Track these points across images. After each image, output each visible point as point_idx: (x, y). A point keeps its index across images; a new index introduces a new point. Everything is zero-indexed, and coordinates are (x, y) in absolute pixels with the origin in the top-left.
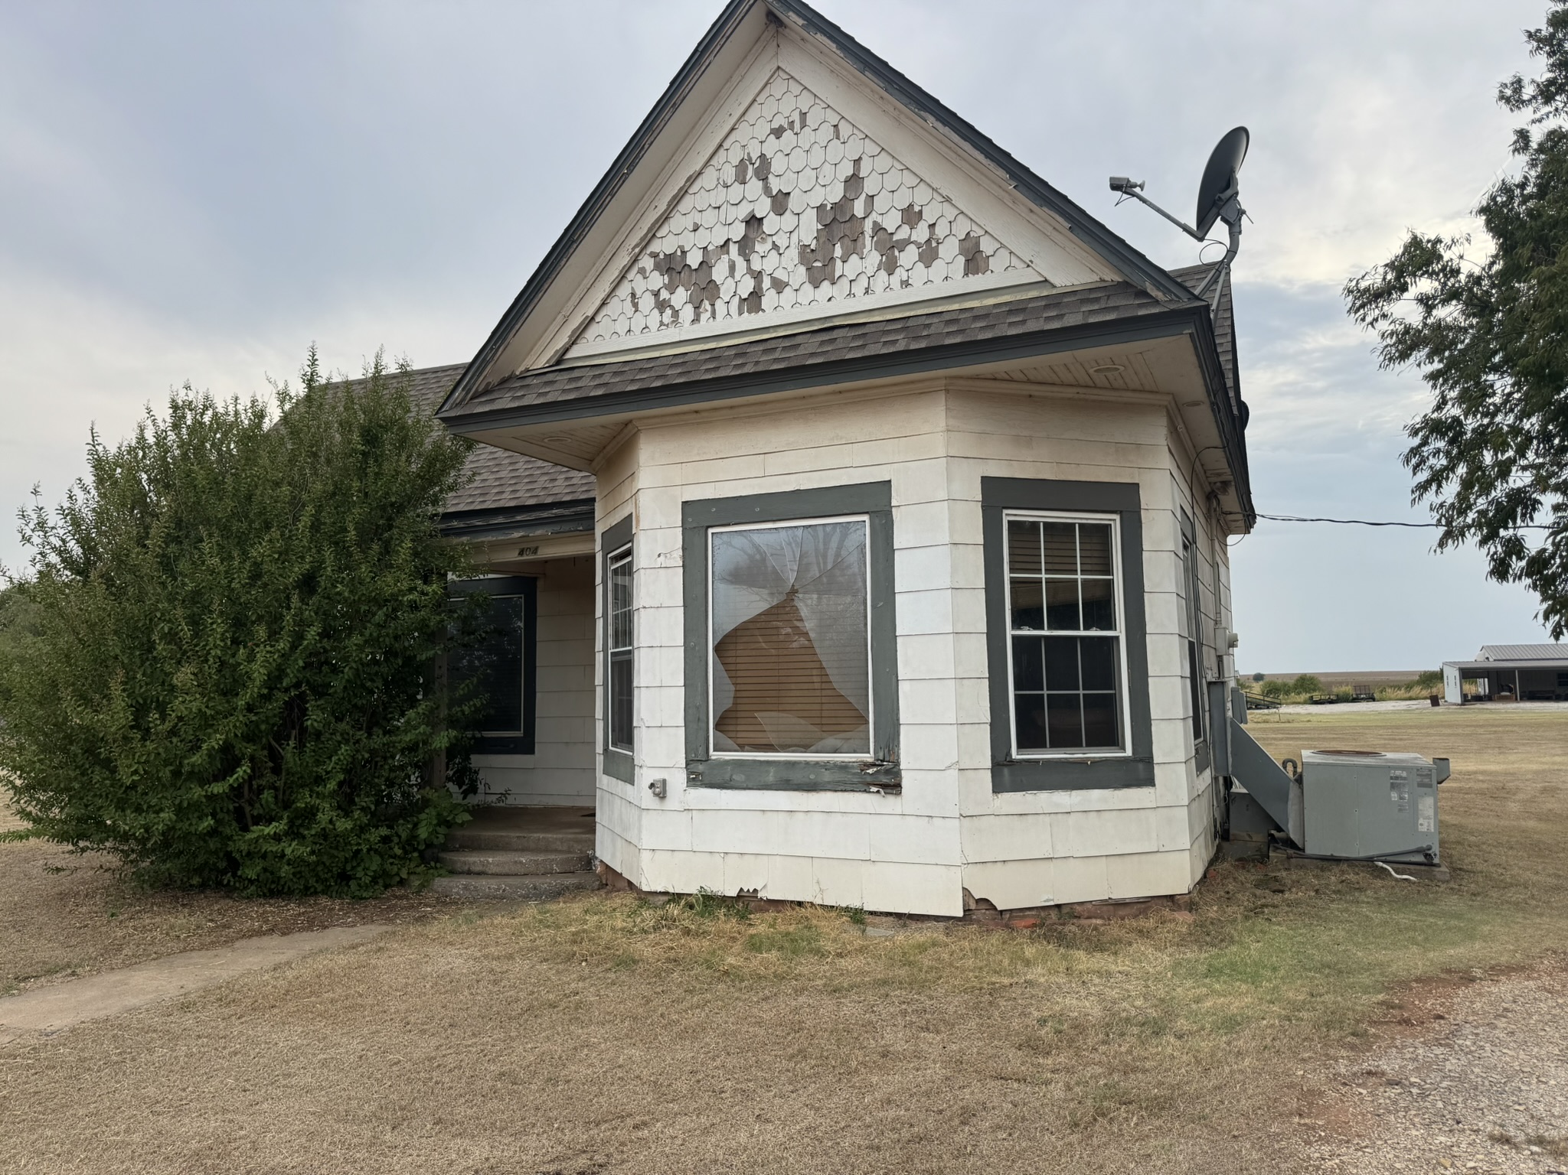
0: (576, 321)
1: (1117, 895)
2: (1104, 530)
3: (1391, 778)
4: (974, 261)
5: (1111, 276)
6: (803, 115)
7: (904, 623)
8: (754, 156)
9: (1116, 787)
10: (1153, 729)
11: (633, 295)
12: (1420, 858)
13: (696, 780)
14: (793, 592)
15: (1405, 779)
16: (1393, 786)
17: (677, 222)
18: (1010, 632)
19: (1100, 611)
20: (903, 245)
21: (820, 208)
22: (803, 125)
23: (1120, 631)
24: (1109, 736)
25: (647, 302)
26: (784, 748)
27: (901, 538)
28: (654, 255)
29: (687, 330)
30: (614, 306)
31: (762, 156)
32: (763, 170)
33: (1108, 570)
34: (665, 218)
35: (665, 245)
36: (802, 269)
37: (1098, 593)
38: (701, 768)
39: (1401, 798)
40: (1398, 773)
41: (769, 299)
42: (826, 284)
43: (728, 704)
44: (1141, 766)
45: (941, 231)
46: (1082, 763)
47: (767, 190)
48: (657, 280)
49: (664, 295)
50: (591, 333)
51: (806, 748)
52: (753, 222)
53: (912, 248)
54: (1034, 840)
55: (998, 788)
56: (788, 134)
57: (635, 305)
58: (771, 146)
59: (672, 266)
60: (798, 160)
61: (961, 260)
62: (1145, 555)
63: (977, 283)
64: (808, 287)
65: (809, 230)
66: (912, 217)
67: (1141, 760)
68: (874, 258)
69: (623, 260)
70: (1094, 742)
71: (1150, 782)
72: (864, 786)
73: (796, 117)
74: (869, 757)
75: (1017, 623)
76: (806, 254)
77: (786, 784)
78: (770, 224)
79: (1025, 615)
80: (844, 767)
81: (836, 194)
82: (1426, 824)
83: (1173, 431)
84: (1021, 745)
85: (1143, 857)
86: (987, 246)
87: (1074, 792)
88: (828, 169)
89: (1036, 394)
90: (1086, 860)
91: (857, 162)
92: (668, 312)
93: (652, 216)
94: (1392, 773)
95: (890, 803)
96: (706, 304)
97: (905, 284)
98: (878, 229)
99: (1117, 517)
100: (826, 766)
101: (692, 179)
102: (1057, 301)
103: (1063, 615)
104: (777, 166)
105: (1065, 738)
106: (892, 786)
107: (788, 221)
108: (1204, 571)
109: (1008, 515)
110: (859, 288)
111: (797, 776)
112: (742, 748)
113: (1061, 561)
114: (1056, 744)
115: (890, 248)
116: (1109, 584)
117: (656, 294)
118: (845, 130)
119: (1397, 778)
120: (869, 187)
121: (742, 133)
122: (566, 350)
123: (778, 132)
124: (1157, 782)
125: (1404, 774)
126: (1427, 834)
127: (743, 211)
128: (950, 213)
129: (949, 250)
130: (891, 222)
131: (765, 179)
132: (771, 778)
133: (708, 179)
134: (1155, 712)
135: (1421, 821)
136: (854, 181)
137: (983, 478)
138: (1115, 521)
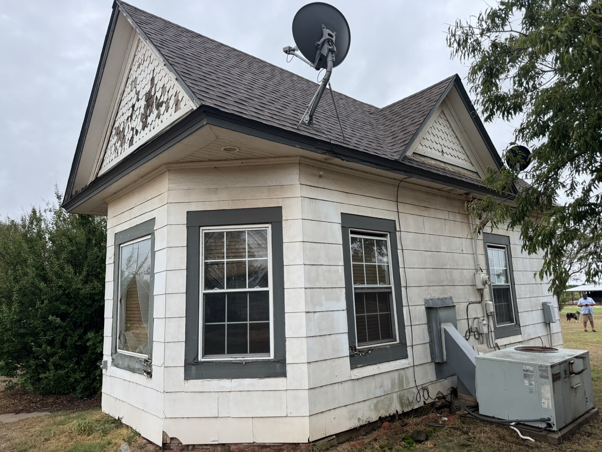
1: (260, 440)
3: (524, 371)
6: (144, 56)
7: (156, 288)
9: (260, 377)
10: (287, 343)
12: (543, 425)
14: (136, 274)
15: (532, 372)
16: (526, 376)
18: (202, 292)
21: (146, 95)
22: (144, 60)
23: (270, 288)
26: (131, 350)
31: (136, 78)
33: (267, 255)
35: (117, 123)
36: (141, 123)
38: (114, 356)
39: (531, 384)
40: (528, 367)
41: (134, 140)
44: (278, 365)
45: (170, 94)
46: (240, 363)
47: (136, 92)
48: (115, 139)
51: (135, 350)
52: (134, 107)
53: (163, 104)
54: (207, 407)
55: (187, 377)
56: (141, 66)
59: (118, 132)
60: (142, 76)
62: (285, 245)
63: (176, 116)
65: (143, 106)
67: (278, 362)
68: (155, 112)
71: (284, 374)
72: (144, 373)
73: (142, 58)
74: (147, 357)
75: (207, 287)
76: (142, 118)
77: (129, 368)
78: (136, 105)
79: (214, 282)
80: (141, 361)
81: (149, 88)
82: (546, 403)
84: (206, 354)
85: (278, 419)
87: (234, 380)
88: (148, 77)
89: (219, 166)
90: (239, 418)
91: (154, 70)
92: (116, 152)
94: (524, 367)
95: (149, 382)
96: (123, 145)
98: (156, 98)
99: (269, 226)
100: (137, 359)
104: (138, 80)
105: (239, 349)
106: (147, 372)
107: (139, 103)
109: (204, 230)
110: (152, 127)
111: (131, 364)
112: (123, 348)
113: (236, 252)
115: (159, 106)
118: (152, 57)
119: (527, 371)
120: (156, 80)
124: (287, 375)
125: (531, 369)
126: (547, 410)
127: (132, 103)
129: (172, 102)
130: (160, 95)
131: (136, 87)
134: (288, 333)
135: (543, 401)
136: (153, 81)
137: (187, 212)
138: (269, 228)
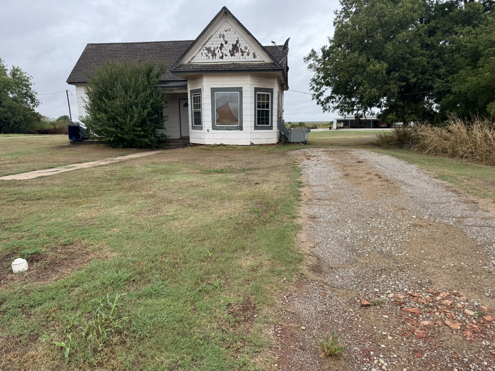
0: (192, 57)
1: (268, 143)
2: (269, 95)
4: (255, 56)
5: (272, 62)
6: (230, 29)
7: (244, 107)
8: (222, 34)
9: (268, 130)
10: (273, 122)
11: (202, 53)
13: (213, 129)
14: (228, 102)
17: (209, 42)
18: (257, 109)
19: (268, 107)
20: (245, 52)
21: (233, 44)
22: (230, 31)
23: (270, 109)
24: (268, 123)
25: (204, 55)
26: (227, 125)
27: (244, 95)
28: (205, 47)
29: (211, 60)
30: (198, 55)
31: (223, 34)
32: (223, 37)
33: (269, 101)
34: (207, 41)
35: (207, 46)
36: (230, 53)
37: (267, 104)
38: (214, 127)
41: (224, 57)
42: (233, 56)
43: (218, 118)
45: (250, 51)
46: (264, 126)
47: (224, 40)
48: (206, 52)
49: (207, 54)
50: (195, 59)
51: (230, 124)
52: (222, 45)
53: (246, 53)
54: (259, 136)
55: (255, 129)
56: (227, 31)
57: (202, 55)
58: (225, 33)
59: (208, 49)
60: (229, 36)
61: (253, 56)
63: (255, 60)
64: (231, 56)
65: (231, 48)
66: (246, 48)
67: (271, 126)
68: (240, 53)
69: (200, 47)
70: (266, 124)
71: (272, 129)
72: (238, 129)
73: (229, 29)
74: (238, 126)
75: (258, 108)
76: (230, 51)
77: (227, 129)
78: (225, 45)
79: (259, 107)
80: (235, 127)
81: (235, 43)
83: (278, 80)
84: (258, 124)
86: (256, 54)
87: (263, 130)
88: (234, 38)
91: (238, 38)
92: (208, 57)
93: (206, 41)
95: (242, 131)
96: (214, 57)
97: (245, 58)
98: (241, 49)
99: (270, 93)
100: (233, 127)
101: (212, 36)
102: (265, 64)
103: (263, 107)
104: (226, 36)
105: (263, 123)
106: (242, 129)
107: (227, 45)
108: (280, 99)
109: (257, 93)
110: (238, 58)
111: (229, 128)
112: (220, 124)
113: (263, 100)
114: (262, 124)
115: (242, 52)
116: (269, 102)
117: (206, 54)
118: (236, 33)
120: (240, 42)
121: (220, 30)
122: (191, 61)
123: (226, 31)
127: (220, 43)
128: (251, 49)
129: (251, 54)
130: (243, 49)
131: (224, 38)
132: (225, 128)
133: (214, 36)
134: (273, 120)
136: (237, 41)
137: (255, 87)
